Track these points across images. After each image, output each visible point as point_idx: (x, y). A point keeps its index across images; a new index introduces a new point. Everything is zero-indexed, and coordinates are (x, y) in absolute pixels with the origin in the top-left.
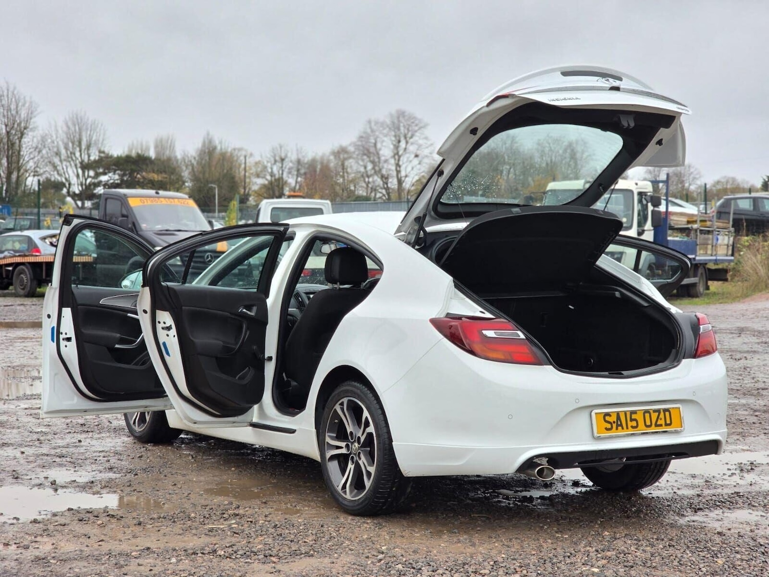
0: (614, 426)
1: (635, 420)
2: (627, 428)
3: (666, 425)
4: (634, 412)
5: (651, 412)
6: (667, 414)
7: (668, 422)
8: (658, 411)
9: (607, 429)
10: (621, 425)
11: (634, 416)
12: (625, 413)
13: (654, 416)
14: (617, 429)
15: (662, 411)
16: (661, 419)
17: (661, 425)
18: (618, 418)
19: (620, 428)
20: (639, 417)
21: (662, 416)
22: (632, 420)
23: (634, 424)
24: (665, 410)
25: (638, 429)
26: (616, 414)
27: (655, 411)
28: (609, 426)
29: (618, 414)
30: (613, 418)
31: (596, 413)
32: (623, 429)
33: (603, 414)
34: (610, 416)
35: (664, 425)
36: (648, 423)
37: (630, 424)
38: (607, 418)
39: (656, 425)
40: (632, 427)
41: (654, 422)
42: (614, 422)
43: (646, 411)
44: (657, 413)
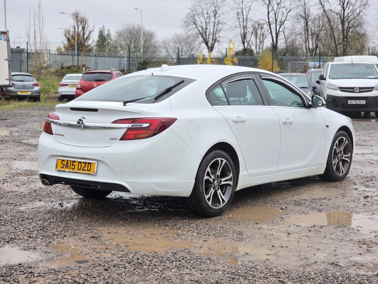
0: (65, 166)
1: (74, 165)
2: (70, 169)
4: (74, 162)
5: (82, 163)
6: (89, 165)
7: (89, 169)
12: (71, 161)
14: (65, 168)
15: (87, 163)
16: (86, 167)
17: (85, 170)
18: (67, 163)
19: (67, 168)
20: (76, 164)
23: (73, 167)
24: (89, 163)
27: (84, 163)
28: (62, 166)
29: (68, 161)
30: (65, 163)
31: (58, 159)
32: (68, 168)
36: (79, 168)
38: (63, 162)
39: (83, 170)
40: (72, 168)
41: (82, 168)
42: (65, 165)
43: (80, 162)
44: (85, 164)
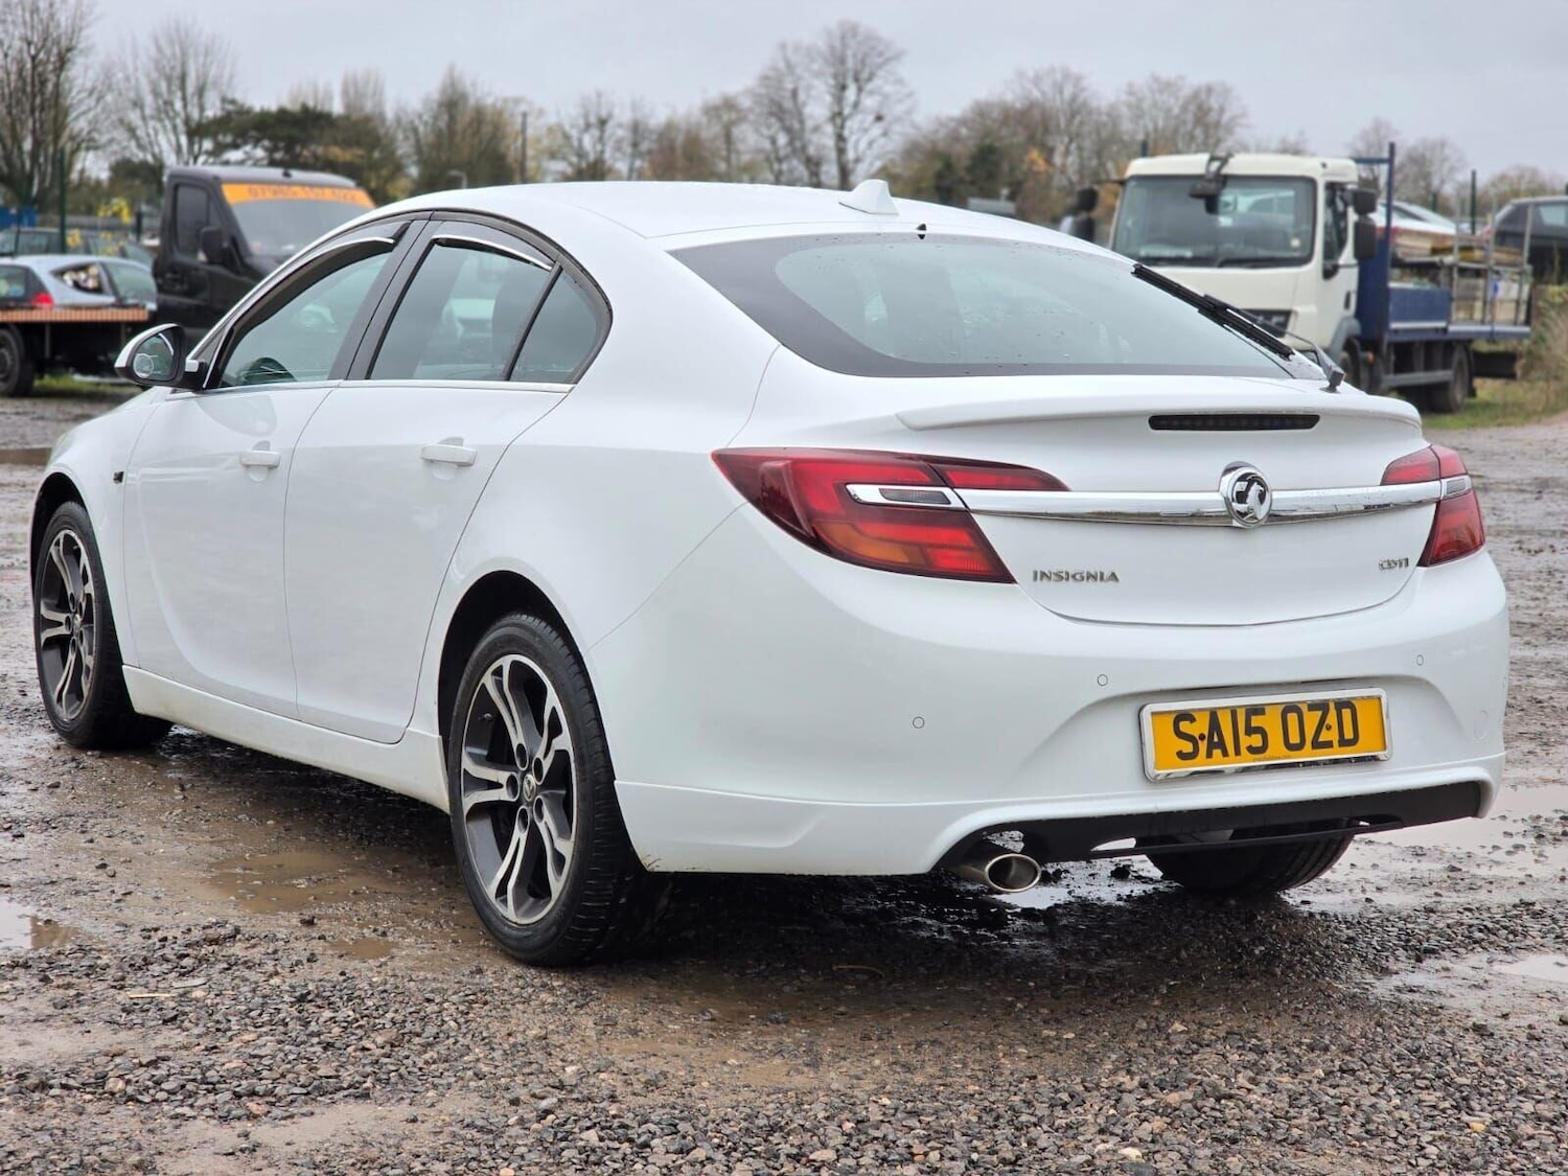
0: (1203, 746)
1: (1260, 731)
2: (1238, 752)
3: (1344, 742)
4: (1258, 710)
5: (1304, 708)
6: (1346, 713)
7: (1349, 735)
8: (1323, 706)
9: (1182, 755)
10: (1221, 745)
11: (1256, 721)
12: (1234, 712)
13: (1312, 720)
14: (1209, 755)
15: (1332, 706)
16: (1329, 728)
17: (1329, 744)
18: (1214, 725)
19: (1217, 752)
20: (1271, 723)
21: (1332, 719)
22: (1250, 731)
23: (1256, 740)
24: (1341, 705)
25: (1267, 754)
26: (1208, 713)
27: (1313, 707)
28: (1188, 747)
29: (1213, 714)
30: (1200, 727)
31: (1153, 714)
32: (1225, 754)
33: (1174, 716)
34: (1192, 719)
35: (1336, 743)
36: (1294, 739)
37: (1245, 741)
38: (1185, 726)
39: (1316, 745)
40: (1252, 750)
41: (1309, 736)
42: (1202, 737)
43: (1290, 708)
44: (1320, 713)
